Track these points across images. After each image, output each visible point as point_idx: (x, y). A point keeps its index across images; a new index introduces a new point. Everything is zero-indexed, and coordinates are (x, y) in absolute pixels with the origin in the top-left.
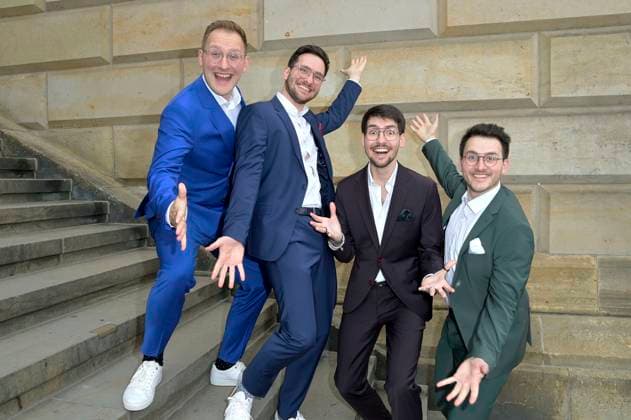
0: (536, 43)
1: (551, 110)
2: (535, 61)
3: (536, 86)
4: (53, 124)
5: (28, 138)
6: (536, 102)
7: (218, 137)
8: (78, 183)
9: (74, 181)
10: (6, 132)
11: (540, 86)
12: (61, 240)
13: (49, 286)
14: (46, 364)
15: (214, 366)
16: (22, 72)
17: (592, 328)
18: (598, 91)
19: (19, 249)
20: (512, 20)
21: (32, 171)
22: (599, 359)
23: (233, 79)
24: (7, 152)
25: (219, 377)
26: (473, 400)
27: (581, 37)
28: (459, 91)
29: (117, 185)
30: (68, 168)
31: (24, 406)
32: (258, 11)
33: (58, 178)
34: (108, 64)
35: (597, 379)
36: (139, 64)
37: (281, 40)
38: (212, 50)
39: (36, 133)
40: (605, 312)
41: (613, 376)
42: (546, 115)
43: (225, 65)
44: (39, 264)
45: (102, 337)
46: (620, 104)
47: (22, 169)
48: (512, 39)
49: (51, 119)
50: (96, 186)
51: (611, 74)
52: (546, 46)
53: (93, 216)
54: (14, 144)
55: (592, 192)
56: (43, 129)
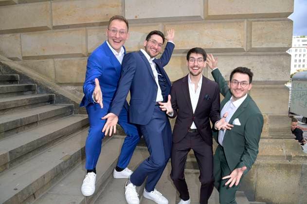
0: (246, 24)
1: (251, 53)
2: (245, 32)
3: (245, 43)
4: (25, 58)
5: (14, 65)
6: (245, 49)
7: (113, 69)
8: (40, 86)
9: (38, 85)
10: (3, 62)
11: (247, 42)
12: (37, 115)
13: (37, 139)
14: (44, 178)
15: (115, 170)
16: (8, 33)
17: (266, 144)
18: (271, 46)
19: (20, 121)
20: (236, 13)
21: (17, 81)
22: (269, 156)
23: (122, 43)
24: (4, 71)
25: (117, 175)
26: (236, 184)
27: (264, 22)
28: (213, 44)
29: (57, 86)
30: (35, 79)
31: (36, 197)
32: (122, 6)
33: (30, 84)
34: (50, 29)
35: (268, 164)
36: (66, 30)
37: (133, 20)
38: (112, 29)
39: (17, 62)
40: (271, 137)
41: (274, 162)
42: (250, 55)
43: (118, 36)
44: (29, 127)
45: (65, 162)
46: (279, 51)
47: (13, 80)
48: (236, 22)
49: (23, 55)
50: (49, 87)
51: (276, 38)
52: (250, 26)
53: (48, 102)
54: (7, 68)
55: (267, 88)
56: (20, 60)
